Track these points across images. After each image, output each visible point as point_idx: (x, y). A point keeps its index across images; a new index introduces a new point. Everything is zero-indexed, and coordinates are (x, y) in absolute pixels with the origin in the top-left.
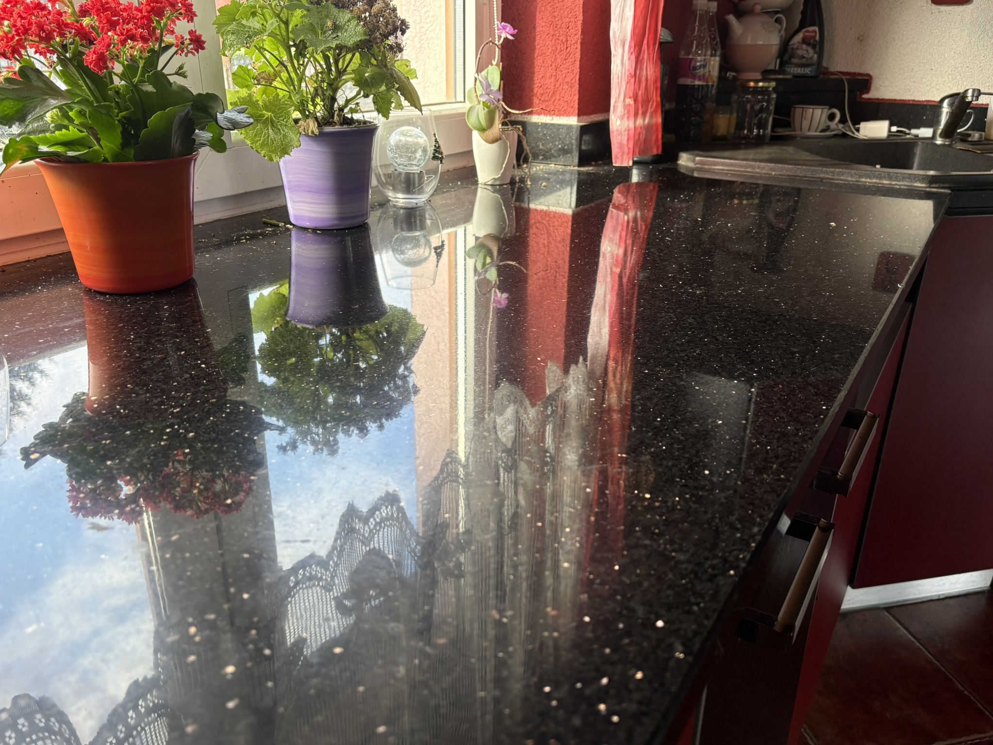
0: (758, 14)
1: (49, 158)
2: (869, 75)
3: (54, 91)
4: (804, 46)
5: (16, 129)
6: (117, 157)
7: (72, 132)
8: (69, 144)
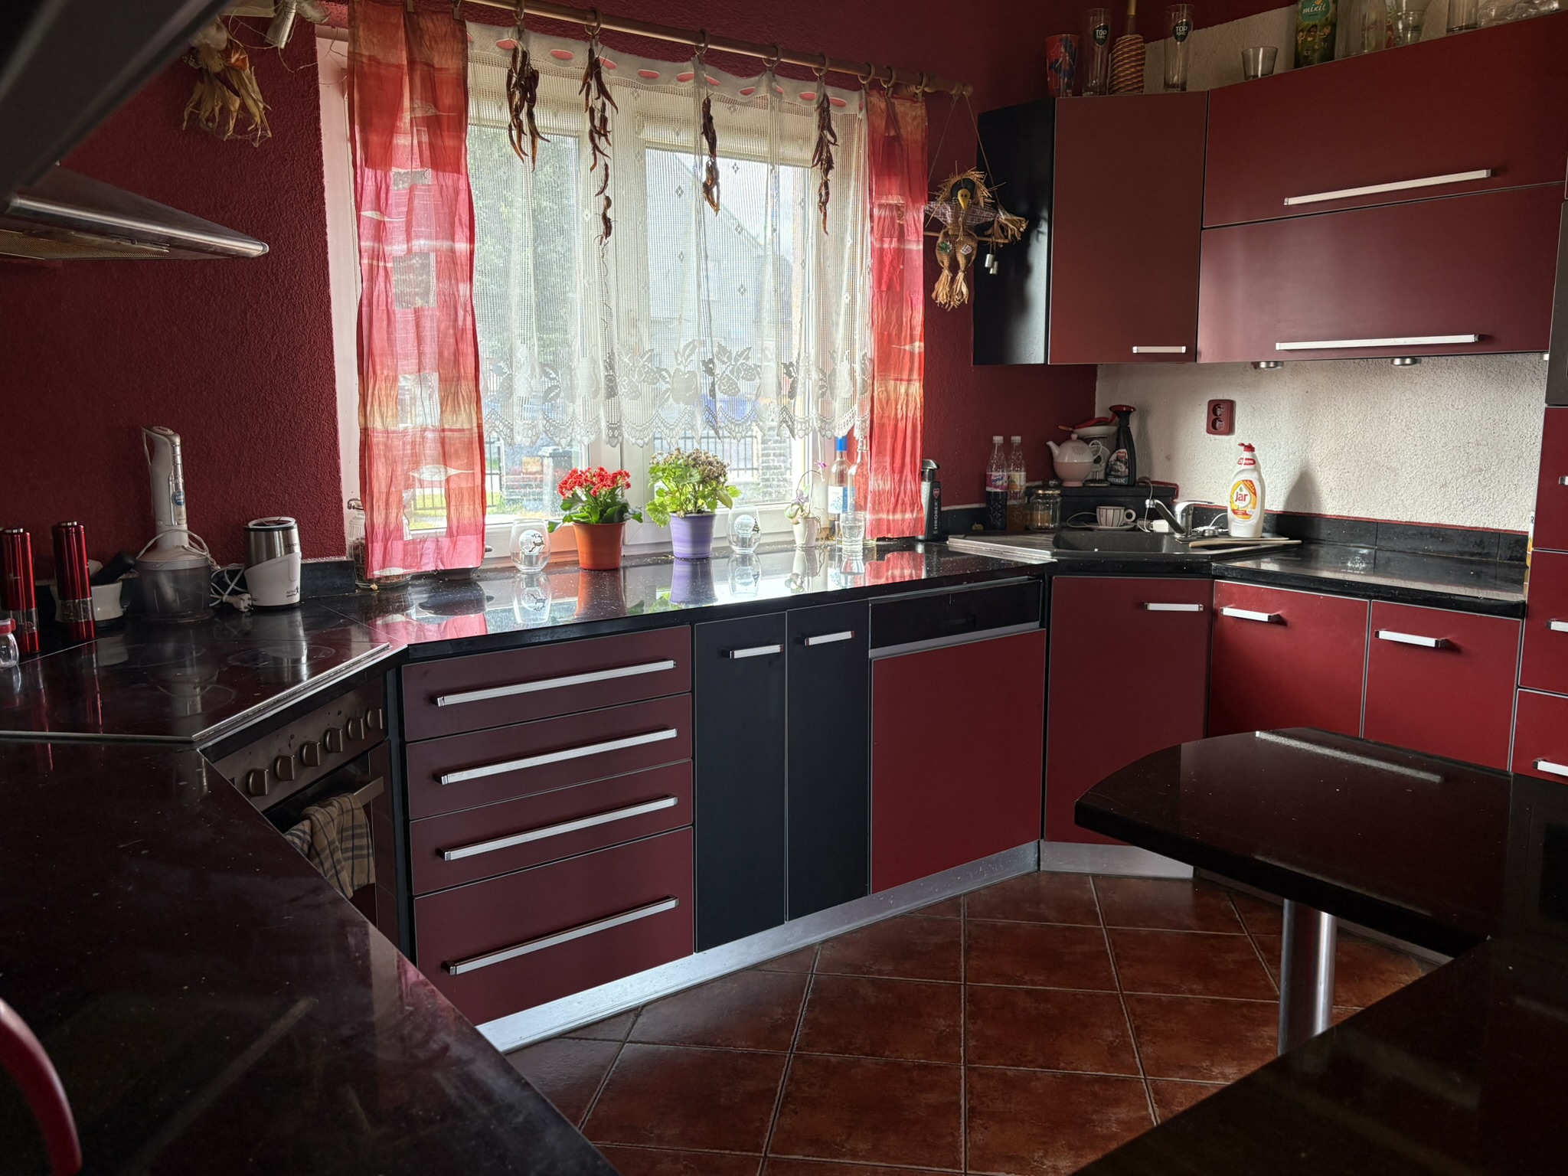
0: (1074, 441)
1: (576, 522)
2: (1176, 485)
3: (581, 501)
4: (1118, 463)
5: (568, 512)
6: (597, 522)
7: (585, 514)
8: (583, 518)
